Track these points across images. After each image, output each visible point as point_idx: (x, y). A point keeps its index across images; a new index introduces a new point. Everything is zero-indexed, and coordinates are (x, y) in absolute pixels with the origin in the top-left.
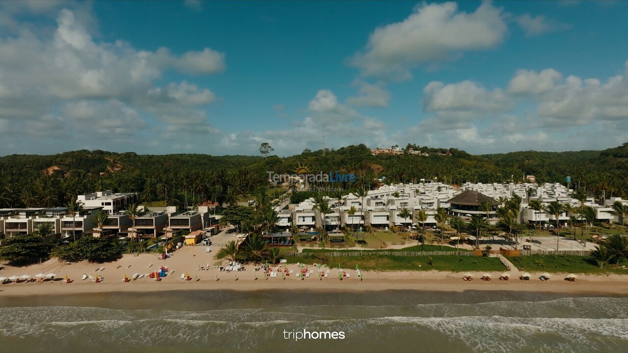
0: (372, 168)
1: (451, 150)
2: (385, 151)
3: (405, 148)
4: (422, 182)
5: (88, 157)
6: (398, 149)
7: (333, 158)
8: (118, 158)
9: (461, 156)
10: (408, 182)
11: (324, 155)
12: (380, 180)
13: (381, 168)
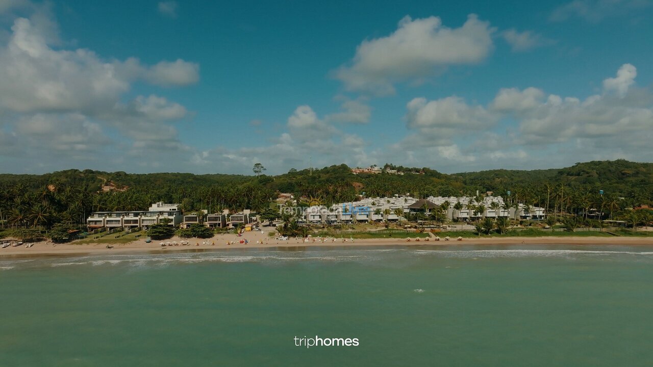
0: (353, 186)
1: (424, 169)
2: (364, 170)
3: (383, 168)
4: (396, 197)
5: (81, 176)
6: (376, 168)
7: (320, 177)
8: (110, 177)
9: (432, 175)
10: (383, 196)
11: (311, 174)
12: (361, 196)
13: (362, 186)
